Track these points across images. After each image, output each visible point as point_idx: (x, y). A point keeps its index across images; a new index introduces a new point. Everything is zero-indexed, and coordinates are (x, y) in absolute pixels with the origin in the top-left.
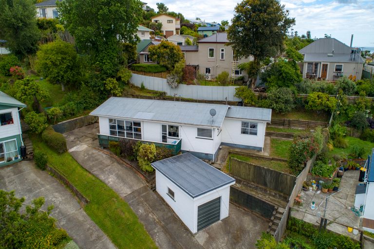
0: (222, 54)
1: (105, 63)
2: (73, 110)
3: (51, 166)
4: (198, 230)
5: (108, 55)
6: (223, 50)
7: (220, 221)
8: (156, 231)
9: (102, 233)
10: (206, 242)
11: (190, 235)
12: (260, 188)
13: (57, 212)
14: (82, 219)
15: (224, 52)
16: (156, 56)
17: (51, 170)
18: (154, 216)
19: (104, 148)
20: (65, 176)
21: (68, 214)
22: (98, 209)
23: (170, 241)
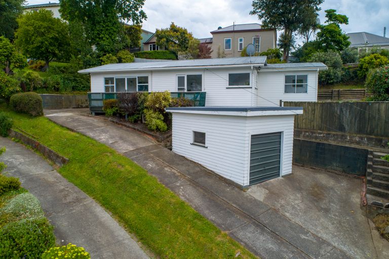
0: (241, 45)
1: (102, 38)
2: (58, 84)
3: (17, 130)
4: (252, 182)
5: (107, 30)
6: (241, 40)
7: (280, 178)
8: (178, 184)
9: (83, 194)
10: (268, 198)
11: (236, 189)
12: (334, 135)
13: (13, 171)
14: (53, 180)
15: (243, 42)
16: (165, 39)
17: (16, 136)
18: (173, 170)
19: (97, 114)
20: (34, 138)
21: (31, 174)
22: (81, 168)
23: (204, 195)
